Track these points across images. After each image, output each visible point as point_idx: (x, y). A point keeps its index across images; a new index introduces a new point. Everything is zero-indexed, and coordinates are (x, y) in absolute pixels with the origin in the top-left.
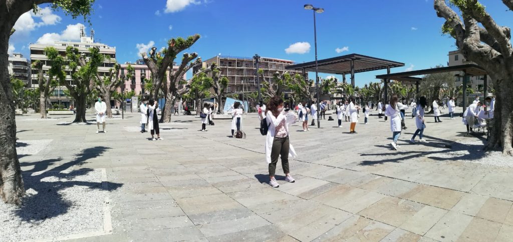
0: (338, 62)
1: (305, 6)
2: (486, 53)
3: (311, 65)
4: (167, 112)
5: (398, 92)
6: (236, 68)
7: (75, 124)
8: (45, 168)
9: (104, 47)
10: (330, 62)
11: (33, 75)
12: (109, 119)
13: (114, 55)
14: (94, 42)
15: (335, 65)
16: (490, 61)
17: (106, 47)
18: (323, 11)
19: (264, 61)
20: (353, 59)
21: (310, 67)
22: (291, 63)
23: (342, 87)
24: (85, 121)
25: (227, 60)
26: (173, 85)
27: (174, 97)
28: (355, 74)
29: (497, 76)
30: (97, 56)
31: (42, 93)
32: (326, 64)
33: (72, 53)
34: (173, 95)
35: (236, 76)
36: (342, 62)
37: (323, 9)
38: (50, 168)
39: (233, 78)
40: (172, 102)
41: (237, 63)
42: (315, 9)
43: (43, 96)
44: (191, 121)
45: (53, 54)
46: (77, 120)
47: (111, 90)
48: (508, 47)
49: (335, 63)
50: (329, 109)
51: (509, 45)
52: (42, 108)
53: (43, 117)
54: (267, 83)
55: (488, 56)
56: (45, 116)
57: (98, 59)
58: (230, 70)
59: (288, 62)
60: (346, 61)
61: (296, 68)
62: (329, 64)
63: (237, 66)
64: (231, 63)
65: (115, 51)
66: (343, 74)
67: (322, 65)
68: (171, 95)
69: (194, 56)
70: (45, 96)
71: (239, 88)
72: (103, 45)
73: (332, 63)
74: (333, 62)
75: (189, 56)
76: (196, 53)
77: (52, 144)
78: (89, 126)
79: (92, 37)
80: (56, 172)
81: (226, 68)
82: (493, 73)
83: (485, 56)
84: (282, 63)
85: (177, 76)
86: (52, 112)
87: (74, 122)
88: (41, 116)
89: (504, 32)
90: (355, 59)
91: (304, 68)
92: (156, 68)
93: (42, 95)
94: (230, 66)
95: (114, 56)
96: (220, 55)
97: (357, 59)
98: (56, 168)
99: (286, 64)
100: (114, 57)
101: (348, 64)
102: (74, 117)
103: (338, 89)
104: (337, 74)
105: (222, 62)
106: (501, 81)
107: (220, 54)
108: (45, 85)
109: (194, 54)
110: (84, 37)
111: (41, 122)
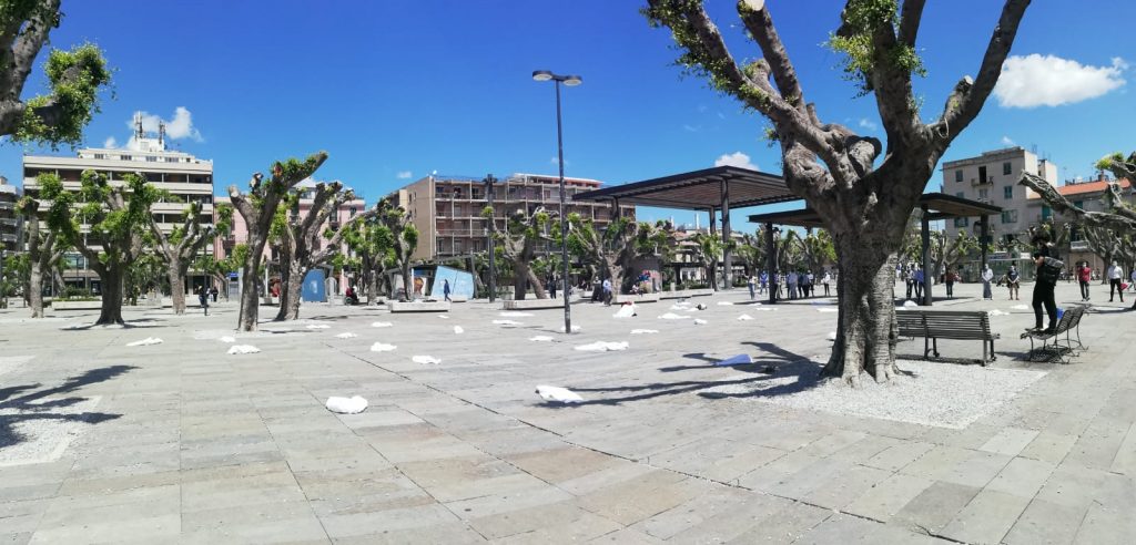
0: (694, 184)
1: (535, 74)
2: (813, 180)
3: (632, 192)
4: (291, 298)
5: (818, 250)
6: (472, 200)
7: (100, 327)
8: (7, 397)
9: (188, 160)
10: (674, 184)
11: (27, 223)
12: (176, 316)
13: (210, 176)
14: (166, 148)
15: (687, 189)
16: (820, 196)
17: (193, 161)
18: (580, 82)
19: (532, 183)
20: (726, 179)
21: (630, 196)
22: (594, 185)
23: (695, 240)
24: (120, 321)
25: (450, 184)
26: (301, 244)
27: (304, 269)
28: (731, 211)
29: (835, 226)
30: (142, 191)
31: (34, 264)
32: (665, 189)
33: (92, 184)
34: (303, 264)
35: (472, 218)
36: (701, 183)
37: (580, 78)
38: (13, 397)
39: (466, 222)
40: (299, 279)
41: (473, 191)
42: (558, 79)
43: (38, 271)
44: (344, 317)
45: (52, 189)
46: (104, 320)
47: (183, 255)
48: (840, 169)
49: (686, 185)
50: (655, 290)
51: (843, 167)
52: (35, 296)
53: (35, 315)
54: (501, 236)
55: (816, 187)
56: (39, 313)
57: (142, 196)
58: (457, 204)
59: (588, 185)
60: (709, 181)
61: (597, 198)
62: (671, 188)
63: (474, 198)
64: (460, 189)
65: (210, 169)
66: (709, 210)
67: (657, 190)
68: (298, 264)
69: (336, 187)
70: (42, 270)
71: (479, 246)
72: (186, 155)
73: (679, 187)
74: (682, 183)
75: (327, 187)
76: (340, 183)
77: (30, 364)
78: (129, 330)
79: (160, 139)
80: (20, 404)
81: (450, 202)
82: (829, 220)
83: (812, 186)
84: (575, 186)
85: (307, 227)
86: (62, 304)
87: (98, 323)
88: (33, 312)
89: (828, 141)
90: (730, 178)
91: (616, 198)
92: (255, 215)
93: (36, 269)
94: (458, 197)
95: (208, 179)
96: (435, 174)
97: (735, 177)
98: (23, 398)
99: (584, 188)
100: (210, 182)
101: (715, 188)
102: (97, 315)
103: (685, 243)
104: (696, 209)
105: (442, 189)
106: (842, 236)
107: (435, 172)
108: (42, 247)
109: (336, 184)
110: (144, 140)
111: (28, 324)
